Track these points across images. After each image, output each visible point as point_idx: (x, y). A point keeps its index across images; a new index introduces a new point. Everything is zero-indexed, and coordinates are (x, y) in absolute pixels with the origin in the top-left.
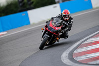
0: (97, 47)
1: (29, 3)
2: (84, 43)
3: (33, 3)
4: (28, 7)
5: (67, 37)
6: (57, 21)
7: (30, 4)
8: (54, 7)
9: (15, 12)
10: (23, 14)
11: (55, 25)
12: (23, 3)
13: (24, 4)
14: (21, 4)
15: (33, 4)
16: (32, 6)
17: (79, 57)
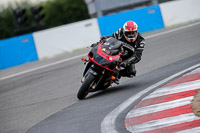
0: (174, 106)
1: (36, 17)
2: (147, 98)
3: (43, 16)
4: (34, 24)
5: (134, 74)
6: (113, 44)
7: (38, 20)
8: (87, 25)
9: (8, 36)
10: (23, 39)
11: (108, 52)
12: (23, 17)
13: (26, 19)
14: (19, 20)
15: (45, 19)
16: (42, 23)
17: (136, 126)
